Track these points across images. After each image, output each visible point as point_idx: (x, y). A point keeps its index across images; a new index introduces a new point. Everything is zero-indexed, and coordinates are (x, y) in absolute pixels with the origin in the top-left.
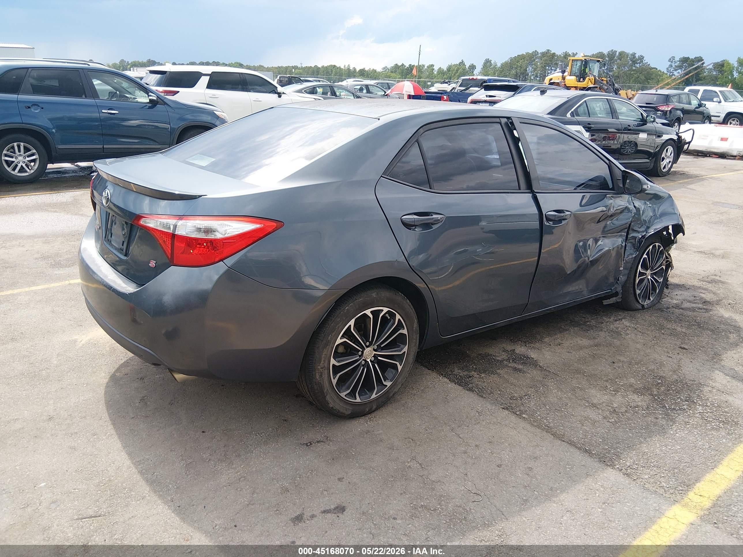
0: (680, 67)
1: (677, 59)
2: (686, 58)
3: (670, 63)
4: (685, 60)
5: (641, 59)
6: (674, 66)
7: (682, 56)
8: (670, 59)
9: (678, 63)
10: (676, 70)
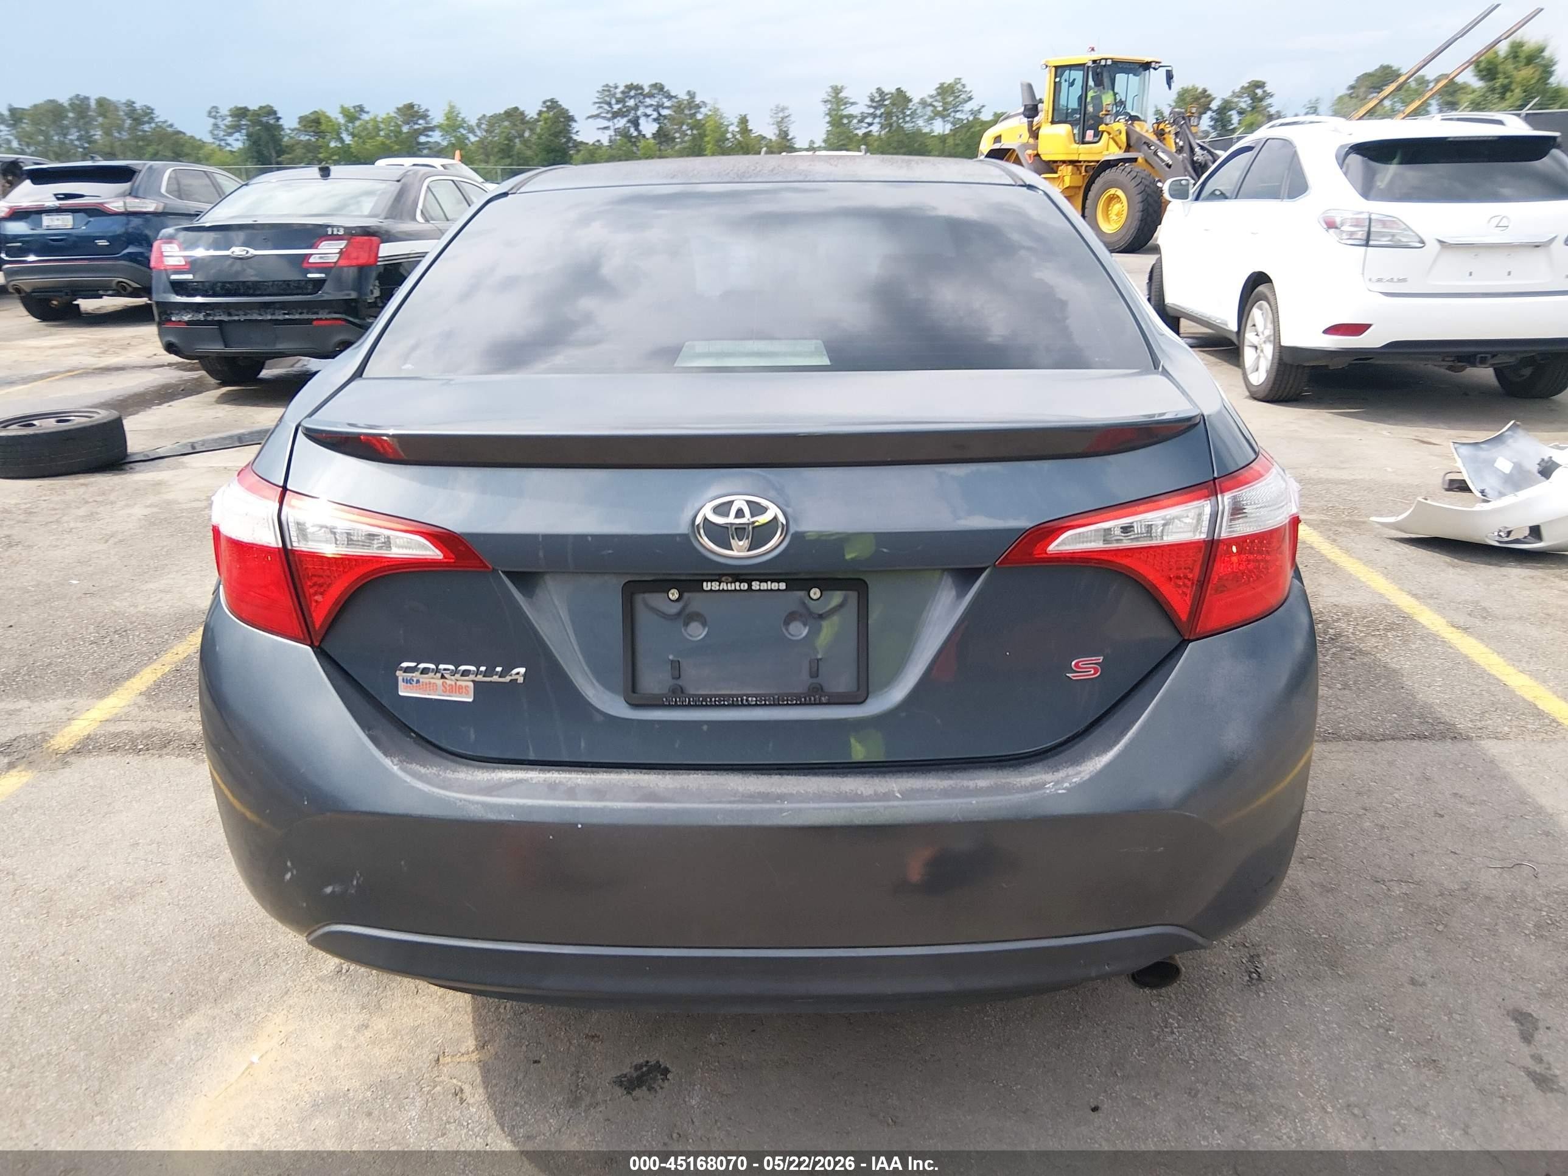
0: (237, 128)
1: (224, 111)
2: (241, 109)
3: (212, 121)
4: (241, 113)
5: (147, 114)
6: (223, 127)
7: (232, 106)
8: (210, 113)
9: (230, 119)
10: (230, 134)
